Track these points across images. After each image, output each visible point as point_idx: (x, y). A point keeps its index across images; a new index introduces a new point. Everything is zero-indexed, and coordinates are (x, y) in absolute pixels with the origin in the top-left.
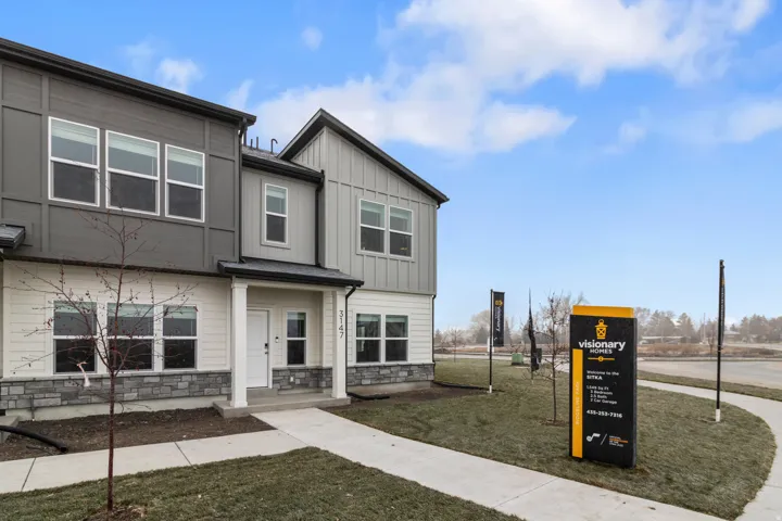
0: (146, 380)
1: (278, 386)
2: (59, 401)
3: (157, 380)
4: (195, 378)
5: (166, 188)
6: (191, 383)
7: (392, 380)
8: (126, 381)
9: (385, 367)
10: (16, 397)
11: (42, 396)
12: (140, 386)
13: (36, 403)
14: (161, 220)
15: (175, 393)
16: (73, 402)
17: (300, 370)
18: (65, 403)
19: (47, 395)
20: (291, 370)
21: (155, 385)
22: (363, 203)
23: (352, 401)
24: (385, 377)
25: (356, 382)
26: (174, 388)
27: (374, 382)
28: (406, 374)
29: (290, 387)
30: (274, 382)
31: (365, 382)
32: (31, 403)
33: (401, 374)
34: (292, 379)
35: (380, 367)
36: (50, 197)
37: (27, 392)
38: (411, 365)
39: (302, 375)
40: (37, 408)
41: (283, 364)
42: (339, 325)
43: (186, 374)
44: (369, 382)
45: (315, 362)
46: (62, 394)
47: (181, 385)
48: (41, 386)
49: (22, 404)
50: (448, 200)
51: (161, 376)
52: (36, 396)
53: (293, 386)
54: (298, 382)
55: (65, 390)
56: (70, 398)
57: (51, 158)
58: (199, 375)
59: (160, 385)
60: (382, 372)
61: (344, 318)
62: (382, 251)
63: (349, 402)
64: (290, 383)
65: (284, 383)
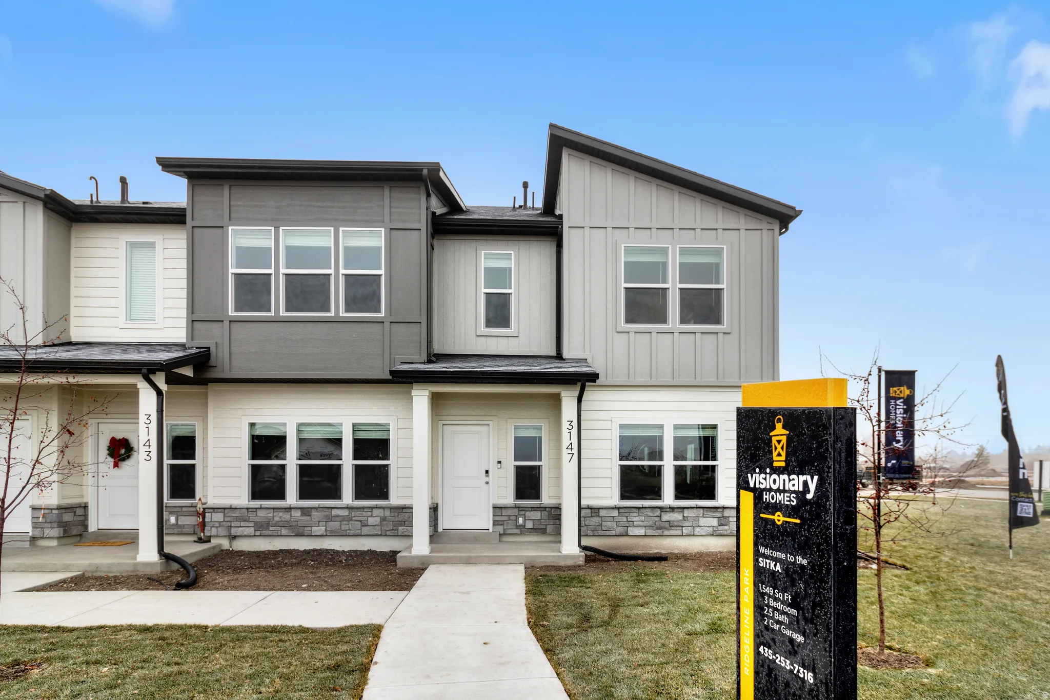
0: (334, 512)
1: (500, 529)
2: (251, 531)
3: (345, 513)
4: (387, 513)
5: (342, 280)
6: (383, 519)
7: (685, 531)
8: (314, 513)
9: (673, 509)
10: (217, 525)
11: (238, 524)
12: (329, 519)
13: (234, 531)
14: (336, 321)
15: (365, 530)
16: (265, 532)
17: (533, 509)
18: (258, 533)
19: (242, 524)
20: (519, 508)
21: (343, 519)
22: (628, 251)
23: (588, 560)
24: (671, 525)
25: (619, 530)
26: (364, 524)
27: (650, 532)
28: (715, 522)
29: (518, 531)
30: (495, 523)
31: (632, 531)
32: (229, 531)
33: (703, 521)
34: (521, 521)
35: (662, 509)
36: (231, 312)
37: (227, 519)
38: (724, 508)
39: (537, 515)
40: (235, 537)
41: (508, 497)
42: (565, 442)
43: (377, 507)
44: (642, 532)
45: (554, 497)
46: (256, 523)
47: (371, 521)
48: (237, 514)
49: (222, 531)
50: (799, 213)
51: (349, 508)
52: (233, 525)
53: (523, 531)
54: (529, 525)
55: (257, 519)
56: (263, 529)
57: (232, 270)
58: (392, 508)
59: (349, 519)
60: (666, 517)
61: (575, 432)
62: (664, 320)
63: (581, 561)
64: (518, 527)
65: (510, 526)
